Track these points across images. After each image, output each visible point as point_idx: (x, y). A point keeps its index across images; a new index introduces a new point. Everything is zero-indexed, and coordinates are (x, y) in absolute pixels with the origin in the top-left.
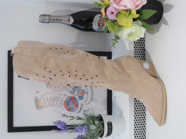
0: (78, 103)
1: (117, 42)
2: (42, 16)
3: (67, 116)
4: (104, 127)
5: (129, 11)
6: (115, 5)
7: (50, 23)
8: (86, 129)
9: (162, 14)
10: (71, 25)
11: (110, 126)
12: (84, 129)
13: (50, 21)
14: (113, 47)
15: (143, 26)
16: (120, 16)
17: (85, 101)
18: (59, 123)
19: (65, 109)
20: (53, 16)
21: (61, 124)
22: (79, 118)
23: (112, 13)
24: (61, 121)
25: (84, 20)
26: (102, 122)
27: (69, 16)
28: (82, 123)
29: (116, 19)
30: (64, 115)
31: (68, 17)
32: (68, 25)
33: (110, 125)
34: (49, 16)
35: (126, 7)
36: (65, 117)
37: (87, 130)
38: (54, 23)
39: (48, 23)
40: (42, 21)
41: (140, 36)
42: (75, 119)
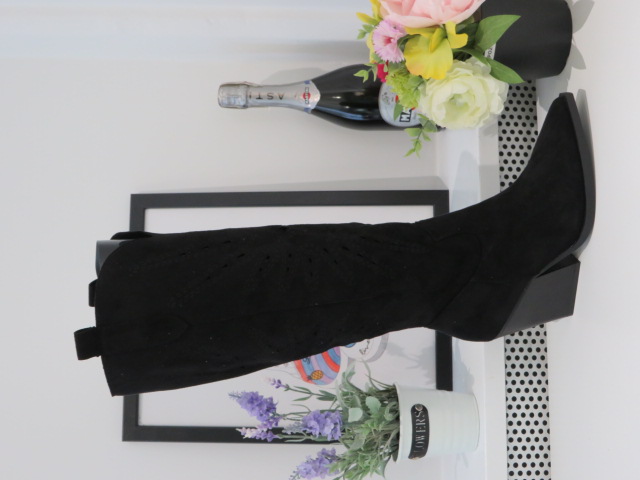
0: (339, 357)
1: (426, 138)
2: (226, 88)
3: (288, 388)
4: (397, 419)
5: (438, 28)
6: (393, 16)
7: (252, 106)
8: (336, 424)
9: (570, 37)
10: (317, 111)
11: (421, 418)
12: (329, 420)
13: (250, 101)
14: (414, 154)
15: (492, 74)
16: (415, 48)
17: (363, 352)
18: (252, 398)
19: (298, 375)
20: (259, 87)
21: (256, 404)
22: (327, 397)
23: (388, 40)
24: (260, 394)
25: (358, 94)
26: (394, 403)
27: (307, 82)
28: (334, 408)
29: (402, 57)
30: (279, 382)
31: (305, 85)
32: (306, 110)
33: (420, 414)
34: (248, 86)
35: (429, 16)
36: (282, 389)
37: (338, 427)
38: (265, 109)
39: (245, 107)
40: (226, 102)
41: (489, 108)
42: (314, 397)
